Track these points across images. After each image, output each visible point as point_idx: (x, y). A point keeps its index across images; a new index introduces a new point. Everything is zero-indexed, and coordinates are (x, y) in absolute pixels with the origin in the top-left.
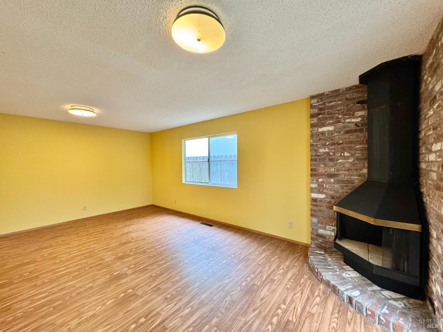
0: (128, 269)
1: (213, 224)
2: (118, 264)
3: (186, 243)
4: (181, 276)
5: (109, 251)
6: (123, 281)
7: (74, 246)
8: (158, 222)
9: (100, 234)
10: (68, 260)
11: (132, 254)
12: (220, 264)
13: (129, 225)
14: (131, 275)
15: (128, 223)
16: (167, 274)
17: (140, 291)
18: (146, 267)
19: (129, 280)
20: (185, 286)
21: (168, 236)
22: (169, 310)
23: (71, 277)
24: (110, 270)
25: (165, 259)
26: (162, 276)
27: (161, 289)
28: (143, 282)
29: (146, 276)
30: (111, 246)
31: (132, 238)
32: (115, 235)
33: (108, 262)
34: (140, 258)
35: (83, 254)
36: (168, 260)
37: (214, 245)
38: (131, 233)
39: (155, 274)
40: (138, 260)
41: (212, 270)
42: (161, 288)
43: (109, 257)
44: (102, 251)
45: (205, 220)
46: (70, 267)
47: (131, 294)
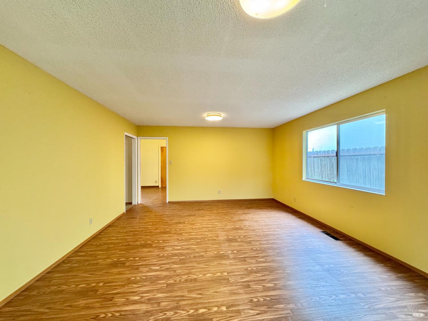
0: (232, 253)
1: (341, 237)
2: (227, 245)
3: (295, 250)
4: (275, 284)
5: (224, 231)
6: (224, 262)
7: (206, 220)
8: (272, 217)
9: (224, 215)
10: (199, 229)
11: (239, 240)
12: (334, 297)
13: (246, 213)
14: (231, 259)
15: (246, 211)
16: (262, 275)
17: (233, 279)
18: (246, 257)
19: (228, 264)
20: (276, 299)
21: (277, 234)
22: (249, 315)
23: (196, 242)
24: (219, 248)
25: (265, 258)
26: (257, 274)
27: (250, 288)
28: (237, 272)
29: (241, 267)
30: (228, 227)
31: (245, 226)
32: (233, 219)
33: (220, 240)
34: (244, 247)
35: (208, 227)
36: (268, 260)
37: (333, 266)
38: (245, 221)
39: (251, 269)
40: (242, 248)
41: (318, 299)
42: (251, 286)
43: (222, 236)
44: (220, 230)
45: (330, 229)
46: (198, 234)
47: (224, 277)
